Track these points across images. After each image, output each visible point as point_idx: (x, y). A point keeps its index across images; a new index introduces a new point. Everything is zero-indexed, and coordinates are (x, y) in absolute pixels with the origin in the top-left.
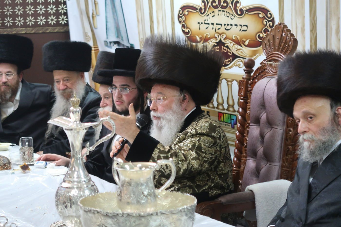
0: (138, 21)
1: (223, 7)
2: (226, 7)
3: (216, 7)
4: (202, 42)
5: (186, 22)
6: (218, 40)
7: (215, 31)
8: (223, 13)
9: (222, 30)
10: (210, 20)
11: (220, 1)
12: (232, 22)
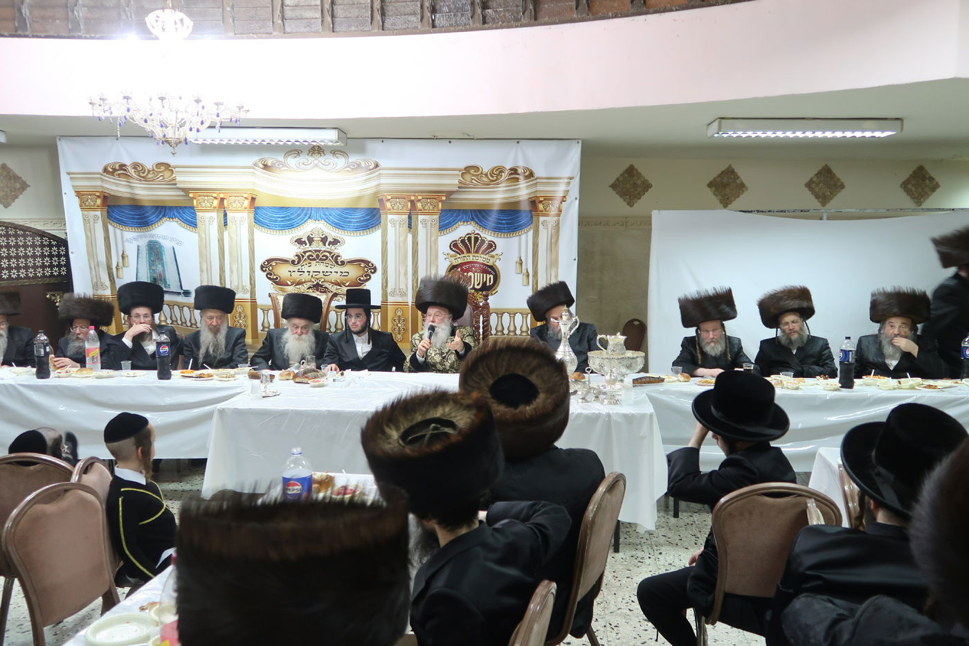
0: (202, 271)
1: (321, 259)
2: (325, 260)
3: (314, 259)
5: (273, 271)
6: (315, 283)
9: (321, 275)
10: (306, 269)
11: (318, 256)
12: (331, 270)
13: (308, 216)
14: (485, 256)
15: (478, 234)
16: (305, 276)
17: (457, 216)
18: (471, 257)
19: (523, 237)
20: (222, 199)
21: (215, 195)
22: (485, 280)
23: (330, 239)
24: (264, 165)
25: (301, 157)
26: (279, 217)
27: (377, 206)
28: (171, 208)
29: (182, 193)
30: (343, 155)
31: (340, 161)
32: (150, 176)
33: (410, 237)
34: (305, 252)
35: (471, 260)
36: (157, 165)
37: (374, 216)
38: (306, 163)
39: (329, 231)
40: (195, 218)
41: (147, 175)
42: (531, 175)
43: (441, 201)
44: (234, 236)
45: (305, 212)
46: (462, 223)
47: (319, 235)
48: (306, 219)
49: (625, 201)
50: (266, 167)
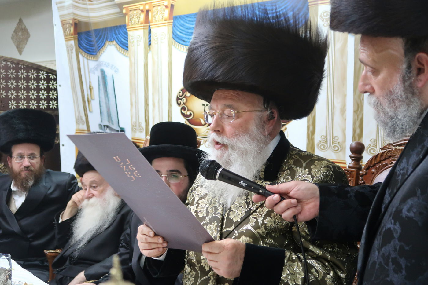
21: (141, 8)
28: (111, 30)
29: (118, 10)
40: (126, 38)
44: (156, 58)
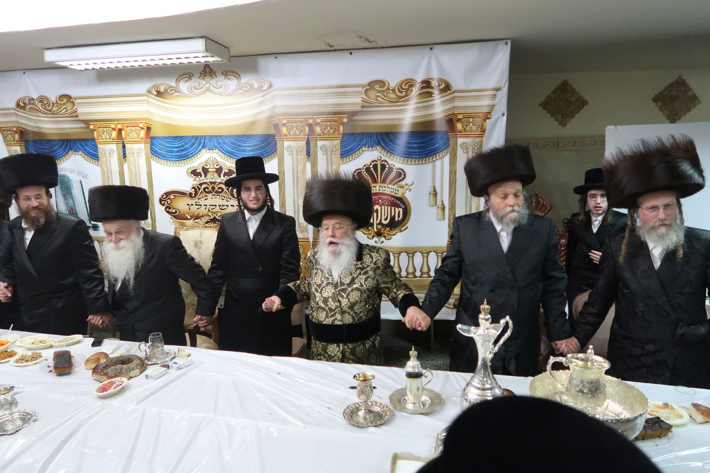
1: (217, 192)
2: (221, 192)
3: (210, 192)
4: (193, 219)
5: (172, 204)
6: (212, 217)
7: (209, 210)
8: (218, 197)
9: (217, 209)
10: (202, 202)
11: (213, 188)
12: (229, 203)
13: (202, 145)
14: (393, 187)
15: (386, 161)
16: (203, 211)
17: (361, 141)
18: (378, 188)
19: (438, 163)
20: (120, 130)
21: (113, 126)
22: (393, 214)
23: (225, 170)
24: (157, 91)
25: (192, 82)
26: (175, 147)
27: (273, 132)
28: (75, 141)
29: (83, 125)
30: (234, 76)
31: (232, 84)
32: (55, 109)
33: (309, 165)
34: (201, 184)
35: (377, 191)
36: (59, 98)
37: (269, 143)
38: (197, 87)
39: (224, 162)
40: (96, 150)
41: (52, 108)
42: (447, 88)
43: (342, 124)
44: (133, 168)
45: (198, 141)
46: (366, 149)
47: (213, 165)
48: (200, 148)
49: (556, 120)
50: (159, 94)
